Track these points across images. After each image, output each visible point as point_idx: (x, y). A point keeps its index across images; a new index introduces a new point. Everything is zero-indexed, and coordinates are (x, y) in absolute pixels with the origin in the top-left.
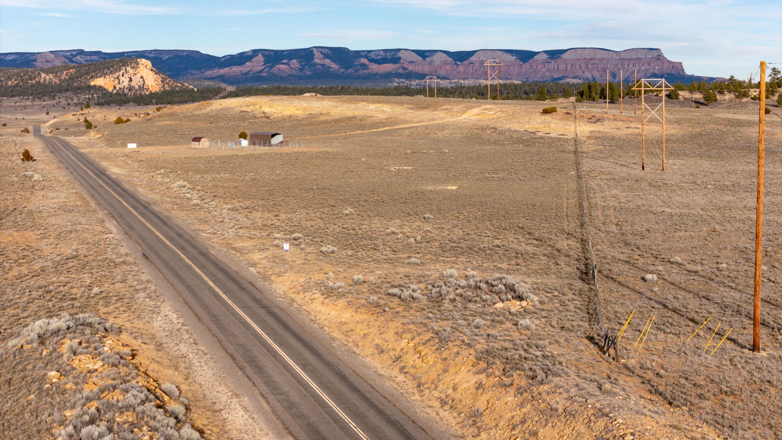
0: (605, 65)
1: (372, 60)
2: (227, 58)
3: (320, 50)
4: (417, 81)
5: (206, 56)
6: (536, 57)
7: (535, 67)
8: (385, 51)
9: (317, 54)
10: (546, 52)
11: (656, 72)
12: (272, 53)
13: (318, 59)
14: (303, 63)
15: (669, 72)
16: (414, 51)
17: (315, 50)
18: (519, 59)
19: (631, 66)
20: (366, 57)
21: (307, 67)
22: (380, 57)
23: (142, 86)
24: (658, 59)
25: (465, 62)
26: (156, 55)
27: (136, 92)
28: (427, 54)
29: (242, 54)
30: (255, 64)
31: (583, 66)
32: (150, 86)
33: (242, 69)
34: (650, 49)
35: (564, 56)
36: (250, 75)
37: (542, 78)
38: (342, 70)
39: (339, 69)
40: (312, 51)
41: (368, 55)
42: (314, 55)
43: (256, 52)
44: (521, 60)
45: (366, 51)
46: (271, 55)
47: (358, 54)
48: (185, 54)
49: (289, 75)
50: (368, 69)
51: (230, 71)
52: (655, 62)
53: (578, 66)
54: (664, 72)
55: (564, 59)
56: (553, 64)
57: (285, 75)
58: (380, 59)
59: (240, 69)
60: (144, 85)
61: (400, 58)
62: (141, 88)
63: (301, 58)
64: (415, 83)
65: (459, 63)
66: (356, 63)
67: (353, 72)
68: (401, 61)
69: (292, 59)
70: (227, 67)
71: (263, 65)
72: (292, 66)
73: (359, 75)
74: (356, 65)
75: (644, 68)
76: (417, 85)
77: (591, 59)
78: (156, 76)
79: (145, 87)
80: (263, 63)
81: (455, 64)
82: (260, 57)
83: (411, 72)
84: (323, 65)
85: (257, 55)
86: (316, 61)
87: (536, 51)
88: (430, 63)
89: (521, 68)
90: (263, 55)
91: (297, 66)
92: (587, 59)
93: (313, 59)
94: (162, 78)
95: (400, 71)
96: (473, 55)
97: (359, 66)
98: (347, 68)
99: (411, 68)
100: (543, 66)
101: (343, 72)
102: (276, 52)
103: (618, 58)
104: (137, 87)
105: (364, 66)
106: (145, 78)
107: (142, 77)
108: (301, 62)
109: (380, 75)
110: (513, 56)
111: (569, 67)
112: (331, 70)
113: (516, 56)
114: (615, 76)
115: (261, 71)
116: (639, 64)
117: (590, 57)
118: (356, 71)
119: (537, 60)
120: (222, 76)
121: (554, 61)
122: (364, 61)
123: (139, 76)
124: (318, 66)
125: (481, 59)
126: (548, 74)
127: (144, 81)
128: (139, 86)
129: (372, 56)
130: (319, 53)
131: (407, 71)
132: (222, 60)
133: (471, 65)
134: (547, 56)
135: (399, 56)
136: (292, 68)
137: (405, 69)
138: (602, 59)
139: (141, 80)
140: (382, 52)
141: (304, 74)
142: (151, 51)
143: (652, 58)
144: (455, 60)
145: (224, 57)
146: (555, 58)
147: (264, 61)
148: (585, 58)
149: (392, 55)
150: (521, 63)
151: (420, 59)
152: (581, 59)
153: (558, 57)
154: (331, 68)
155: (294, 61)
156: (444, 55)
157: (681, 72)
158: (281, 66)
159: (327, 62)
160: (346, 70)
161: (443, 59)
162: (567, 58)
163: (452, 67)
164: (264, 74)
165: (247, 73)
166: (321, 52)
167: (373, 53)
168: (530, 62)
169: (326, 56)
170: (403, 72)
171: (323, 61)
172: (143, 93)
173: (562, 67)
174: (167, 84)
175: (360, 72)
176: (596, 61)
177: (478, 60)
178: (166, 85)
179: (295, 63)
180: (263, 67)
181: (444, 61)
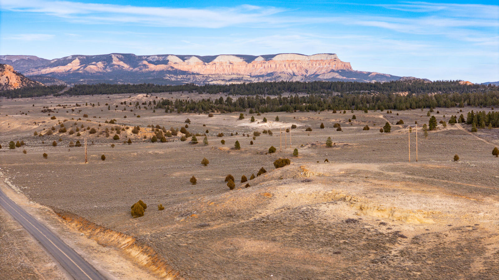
0: (301, 65)
1: (150, 62)
2: (55, 60)
3: (116, 55)
4: (181, 76)
5: (41, 59)
6: (256, 60)
7: (255, 66)
8: (158, 56)
9: (114, 58)
10: (262, 56)
11: (334, 69)
12: (85, 58)
13: (115, 61)
14: (105, 64)
15: (342, 69)
16: (177, 56)
17: (113, 56)
18: (245, 61)
19: (318, 65)
20: (146, 60)
21: (108, 67)
22: (155, 60)
23: (7, 83)
24: (335, 60)
25: (210, 63)
26: (8, 59)
27: (3, 87)
28: (186, 58)
29: (65, 58)
30: (74, 64)
31: (287, 65)
32: (13, 83)
33: (66, 68)
34: (329, 54)
35: (274, 59)
36: (71, 73)
37: (261, 73)
38: (131, 69)
39: (129, 68)
40: (111, 56)
41: (148, 58)
42: (112, 59)
43: (74, 57)
44: (246, 61)
45: (146, 56)
46: (84, 59)
47: (141, 58)
48: (27, 58)
49: (97, 72)
50: (148, 68)
51: (58, 69)
52: (333, 62)
53: (283, 65)
54: (339, 69)
55: (274, 61)
56: (267, 64)
57: (94, 72)
58: (156, 61)
59: (64, 68)
60: (8, 82)
61: (168, 61)
62: (7, 85)
63: (104, 61)
64: (180, 77)
65: (206, 63)
66: (140, 64)
67: (138, 70)
68: (169, 63)
69: (98, 61)
70: (56, 66)
71: (79, 65)
72: (98, 66)
73: (143, 72)
74: (140, 65)
75: (326, 66)
76: (181, 78)
77: (292, 61)
78: (17, 76)
79: (9, 84)
80: (79, 64)
81: (204, 64)
82: (77, 61)
83: (176, 70)
84: (119, 66)
85: (75, 59)
86: (114, 62)
87: (256, 55)
88: (188, 64)
89: (246, 66)
90: (79, 59)
91: (102, 66)
92: (289, 61)
93: (112, 61)
94: (21, 78)
95: (170, 69)
96: (215, 58)
97: (142, 66)
98: (134, 67)
99: (176, 67)
100: (261, 65)
101: (132, 70)
102: (87, 57)
103: (309, 60)
104: (4, 84)
105: (145, 65)
106: (9, 77)
107: (7, 77)
108: (104, 63)
109: (156, 72)
110: (241, 58)
111: (278, 66)
112: (124, 68)
113: (243, 59)
114: (307, 71)
115: (78, 69)
116: (323, 64)
117: (291, 59)
118: (141, 69)
119: (257, 62)
120: (53, 73)
121: (268, 62)
122: (145, 62)
123: (5, 76)
124: (116, 66)
125: (221, 61)
126: (264, 70)
127: (8, 80)
128: (5, 84)
129: (150, 59)
130: (116, 58)
131: (174, 69)
132: (52, 62)
133: (215, 65)
134: (263, 59)
135: (168, 59)
136: (98, 67)
137: (172, 68)
138: (299, 61)
139: (7, 79)
140: (156, 57)
141: (107, 71)
142: (5, 56)
143: (331, 60)
144: (204, 62)
145: (53, 60)
146: (269, 60)
147: (80, 63)
148: (288, 60)
149: (163, 59)
150: (247, 63)
151: (181, 61)
152: (286, 61)
153: (271, 59)
154: (124, 67)
155: (100, 63)
156: (197, 58)
157: (349, 69)
158: (92, 66)
159: (121, 63)
160: (134, 68)
161: (196, 61)
162: (276, 60)
163: (202, 66)
164: (81, 72)
165: (69, 71)
166: (117, 57)
167: (151, 57)
168: (252, 62)
169: (120, 59)
170: (171, 70)
171: (118, 62)
172: (8, 88)
173: (273, 66)
174: (25, 81)
175: (144, 70)
176: (295, 62)
177: (218, 61)
178: (24, 83)
179: (100, 64)
180: (79, 67)
181: (197, 62)
